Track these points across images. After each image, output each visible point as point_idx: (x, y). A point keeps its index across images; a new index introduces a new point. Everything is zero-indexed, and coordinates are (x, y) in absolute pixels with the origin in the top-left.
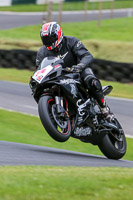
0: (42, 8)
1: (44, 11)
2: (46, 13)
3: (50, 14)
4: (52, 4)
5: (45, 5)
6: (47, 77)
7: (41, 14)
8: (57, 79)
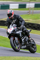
0: (28, 9)
1: (28, 10)
2: (29, 11)
3: (30, 11)
4: (30, 8)
5: (29, 8)
6: (12, 32)
7: (27, 11)
8: (16, 32)
